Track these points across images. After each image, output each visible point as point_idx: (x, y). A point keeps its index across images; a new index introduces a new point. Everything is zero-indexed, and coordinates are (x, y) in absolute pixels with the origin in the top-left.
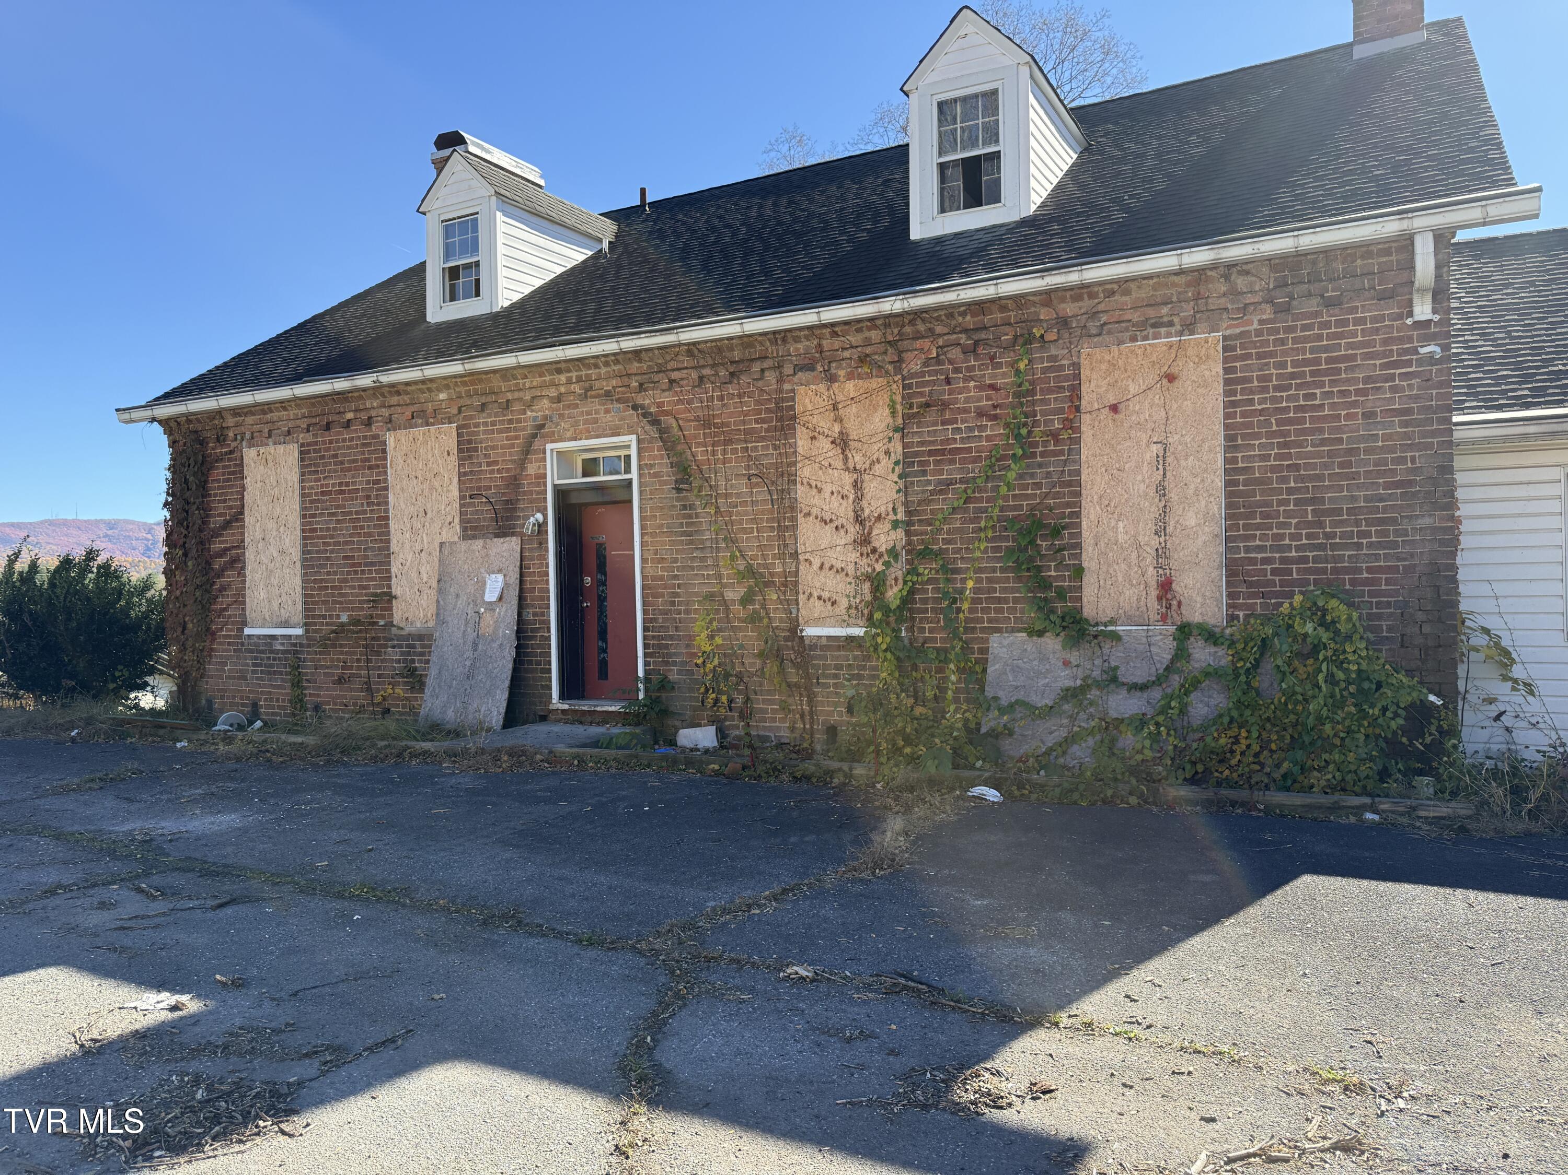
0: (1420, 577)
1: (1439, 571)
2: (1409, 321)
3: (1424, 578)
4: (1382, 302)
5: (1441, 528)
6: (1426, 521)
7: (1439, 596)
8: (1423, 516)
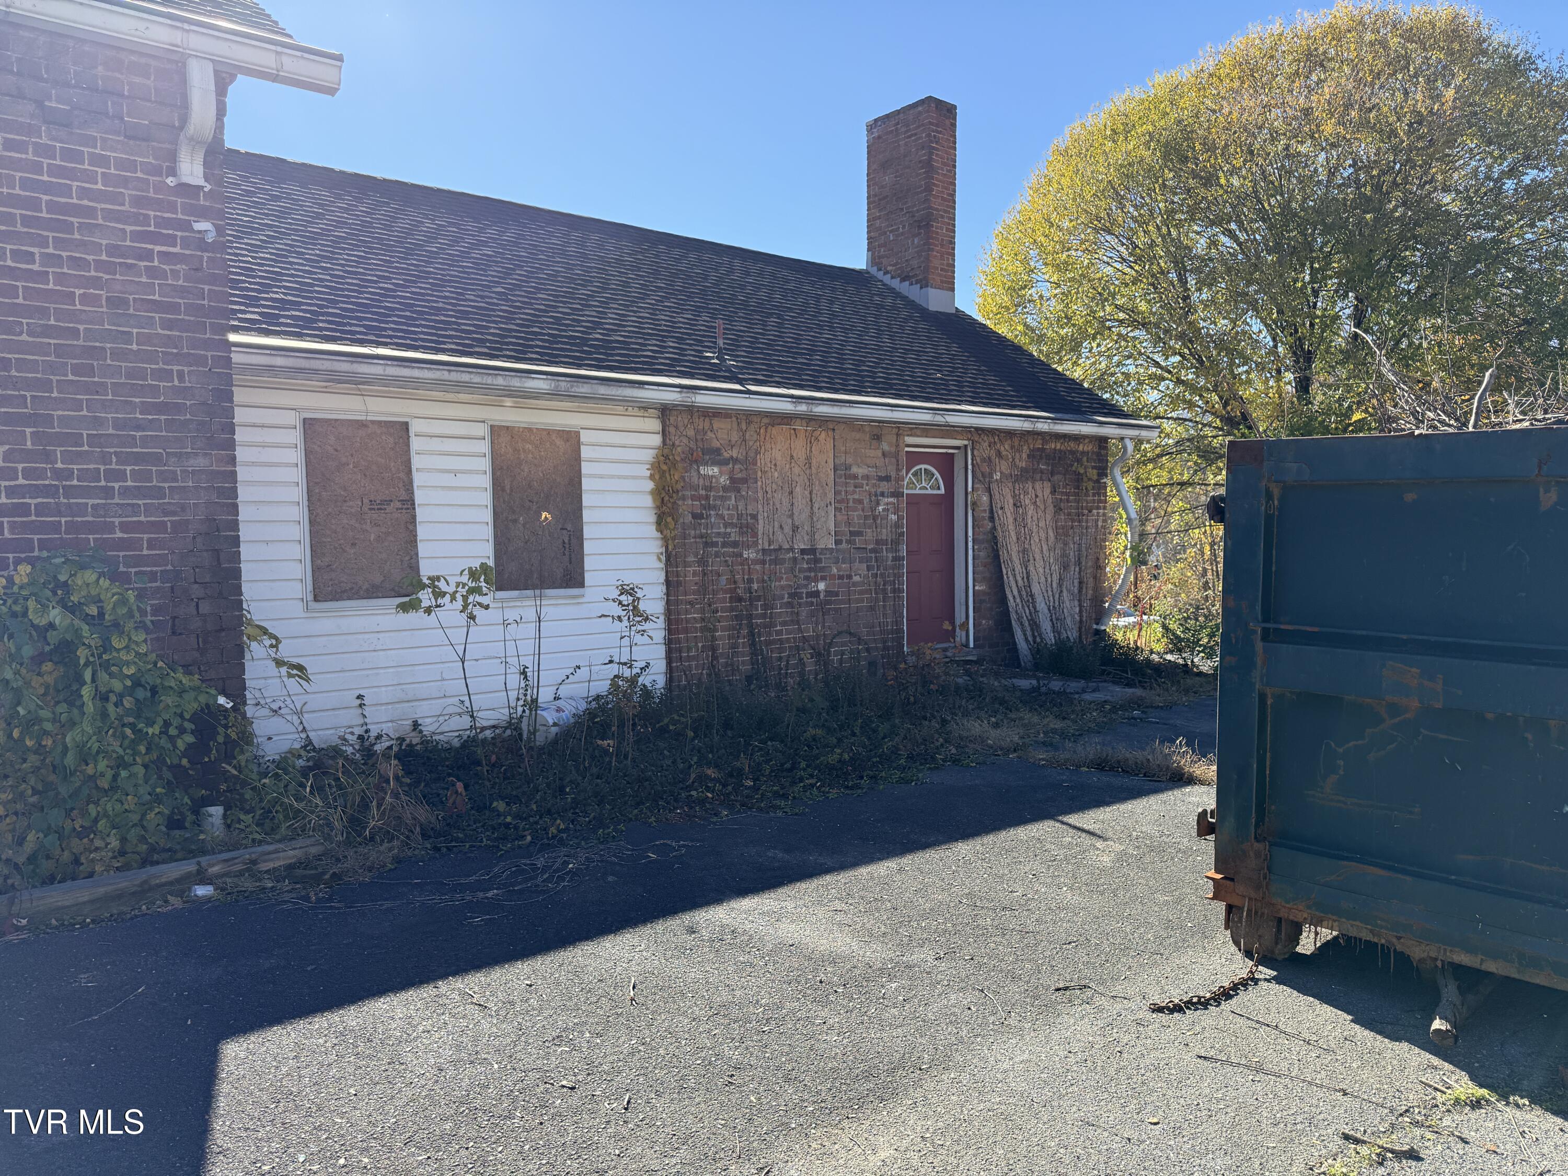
0: (194, 538)
1: (218, 530)
2: (171, 181)
3: (199, 540)
4: (131, 142)
5: (218, 472)
6: (201, 462)
7: (219, 564)
8: (196, 454)
